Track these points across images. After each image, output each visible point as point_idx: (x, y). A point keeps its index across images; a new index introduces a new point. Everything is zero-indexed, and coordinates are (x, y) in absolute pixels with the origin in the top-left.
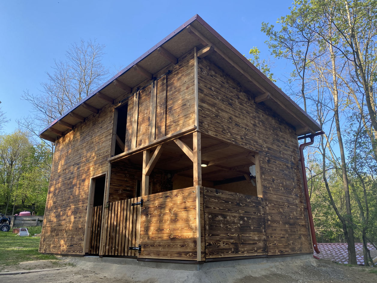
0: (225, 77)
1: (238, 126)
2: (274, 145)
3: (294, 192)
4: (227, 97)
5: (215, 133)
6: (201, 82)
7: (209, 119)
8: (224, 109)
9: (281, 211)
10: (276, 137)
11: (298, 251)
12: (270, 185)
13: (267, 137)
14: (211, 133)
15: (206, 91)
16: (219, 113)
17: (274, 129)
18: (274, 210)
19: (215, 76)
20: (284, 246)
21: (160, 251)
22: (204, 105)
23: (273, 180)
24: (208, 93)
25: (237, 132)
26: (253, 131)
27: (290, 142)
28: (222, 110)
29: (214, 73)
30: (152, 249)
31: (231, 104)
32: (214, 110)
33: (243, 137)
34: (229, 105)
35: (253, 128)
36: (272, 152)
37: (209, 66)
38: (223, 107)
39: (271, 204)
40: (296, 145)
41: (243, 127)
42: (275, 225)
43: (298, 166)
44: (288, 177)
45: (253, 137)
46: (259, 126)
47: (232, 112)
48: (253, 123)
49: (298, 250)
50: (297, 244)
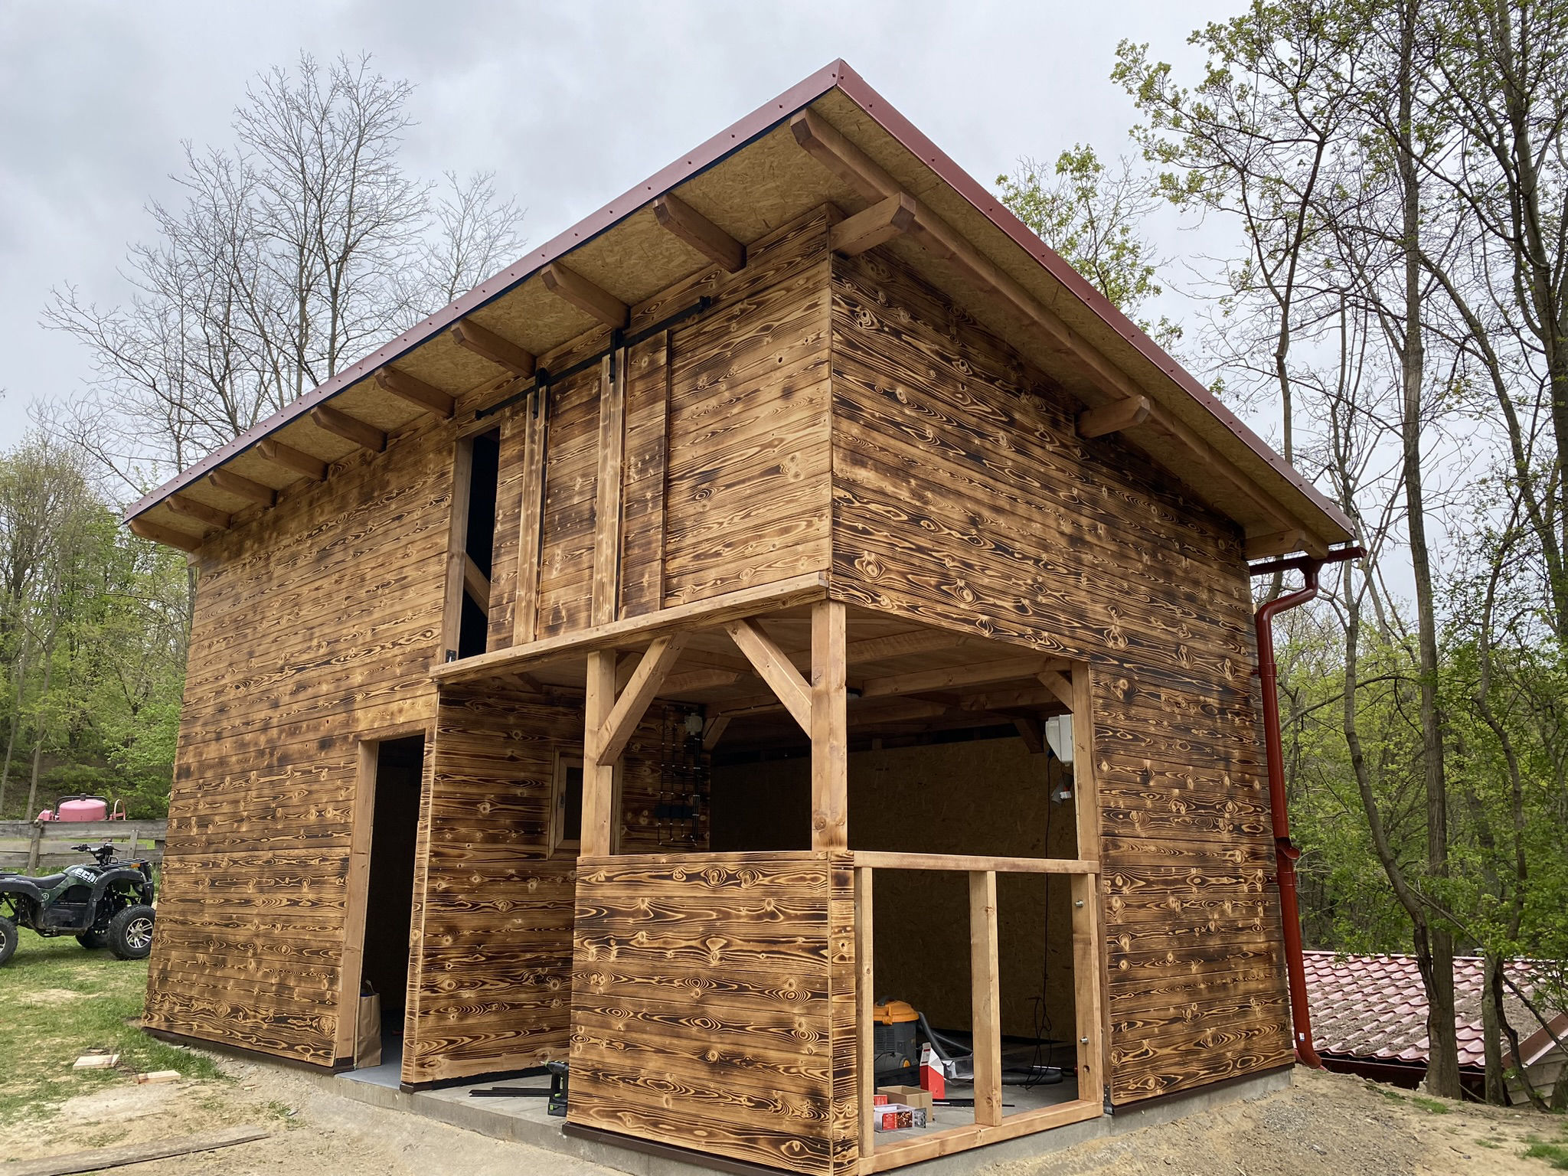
0: (953, 331)
1: (1007, 551)
2: (1152, 619)
3: (1227, 815)
4: (960, 425)
5: (906, 599)
6: (851, 365)
7: (882, 535)
8: (948, 482)
9: (1173, 905)
10: (1161, 581)
11: (1235, 1067)
12: (1131, 801)
13: (1126, 585)
14: (890, 603)
15: (870, 406)
16: (926, 503)
17: (1158, 546)
18: (1144, 906)
19: (913, 332)
20: (1180, 1055)
21: (663, 1109)
22: (865, 475)
23: (1146, 776)
24: (880, 418)
25: (998, 583)
26: (1066, 566)
27: (1219, 599)
28: (940, 489)
29: (907, 317)
30: (625, 1093)
31: (975, 457)
32: (904, 495)
33: (1026, 602)
34: (969, 462)
35: (1068, 553)
36: (1143, 651)
37: (885, 287)
38: (943, 476)
39: (1132, 882)
40: (1244, 606)
41: (1025, 557)
42: (1146, 971)
43: (1246, 700)
44: (1207, 754)
45: (1069, 594)
46: (1093, 540)
47: (980, 494)
48: (1067, 528)
49: (1235, 1062)
50: (1232, 1038)
